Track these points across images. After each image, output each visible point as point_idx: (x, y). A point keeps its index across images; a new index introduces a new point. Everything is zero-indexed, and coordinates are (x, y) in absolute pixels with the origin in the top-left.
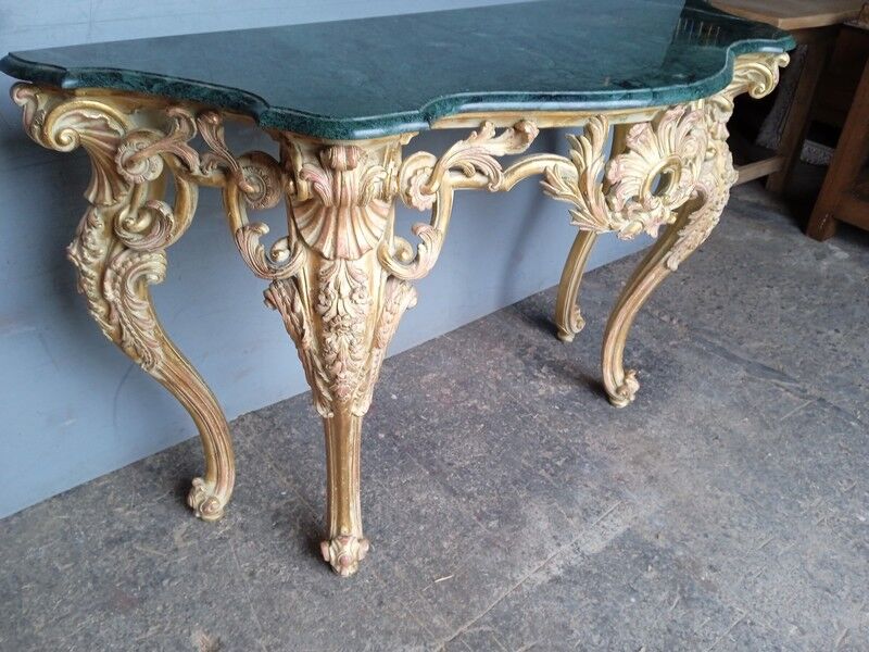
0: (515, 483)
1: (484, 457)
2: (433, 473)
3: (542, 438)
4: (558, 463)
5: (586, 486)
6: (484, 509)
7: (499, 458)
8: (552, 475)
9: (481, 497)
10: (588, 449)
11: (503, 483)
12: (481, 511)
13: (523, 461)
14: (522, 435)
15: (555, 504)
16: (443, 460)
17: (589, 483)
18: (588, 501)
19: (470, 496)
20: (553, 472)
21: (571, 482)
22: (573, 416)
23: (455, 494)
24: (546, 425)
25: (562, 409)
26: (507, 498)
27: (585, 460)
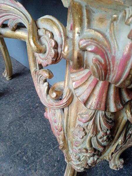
0: (14, 141)
1: (28, 132)
2: (20, 118)
3: (39, 152)
4: (24, 158)
5: (11, 168)
6: (3, 132)
7: (27, 136)
8: (17, 155)
9: (8, 131)
10: (33, 171)
11: (14, 138)
12: (2, 131)
13: (26, 145)
14: (40, 144)
15: (2, 155)
16: (26, 120)
17: (12, 169)
18: (3, 167)
19: (9, 128)
20: (19, 155)
21: (13, 161)
22: (54, 166)
23: (10, 124)
24: (47, 154)
25: (58, 161)
26: (7, 138)
27: (26, 169)
